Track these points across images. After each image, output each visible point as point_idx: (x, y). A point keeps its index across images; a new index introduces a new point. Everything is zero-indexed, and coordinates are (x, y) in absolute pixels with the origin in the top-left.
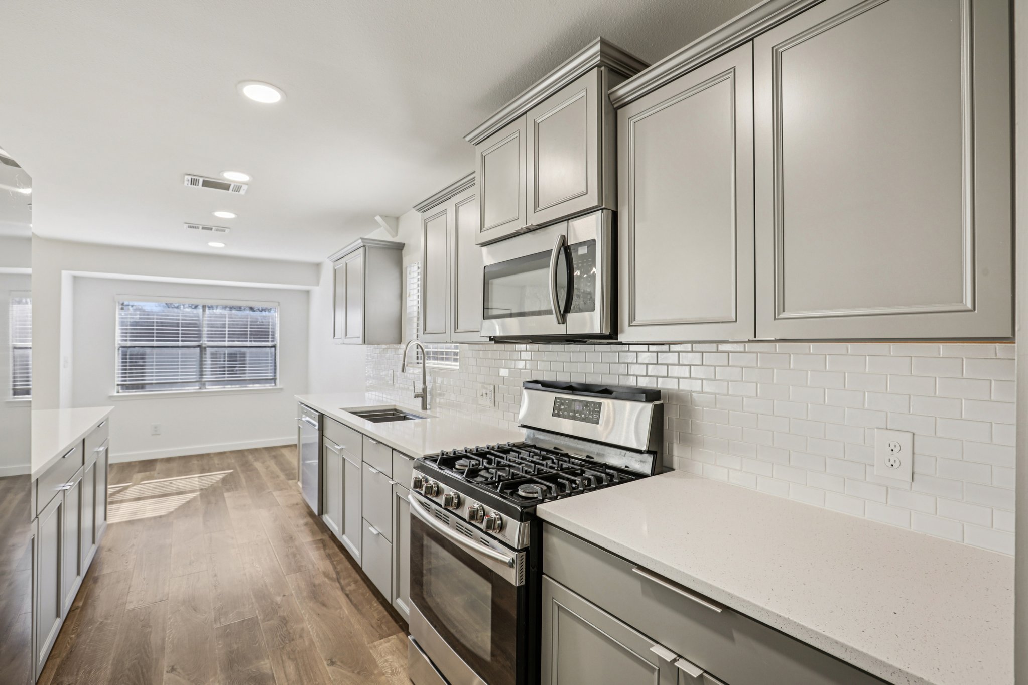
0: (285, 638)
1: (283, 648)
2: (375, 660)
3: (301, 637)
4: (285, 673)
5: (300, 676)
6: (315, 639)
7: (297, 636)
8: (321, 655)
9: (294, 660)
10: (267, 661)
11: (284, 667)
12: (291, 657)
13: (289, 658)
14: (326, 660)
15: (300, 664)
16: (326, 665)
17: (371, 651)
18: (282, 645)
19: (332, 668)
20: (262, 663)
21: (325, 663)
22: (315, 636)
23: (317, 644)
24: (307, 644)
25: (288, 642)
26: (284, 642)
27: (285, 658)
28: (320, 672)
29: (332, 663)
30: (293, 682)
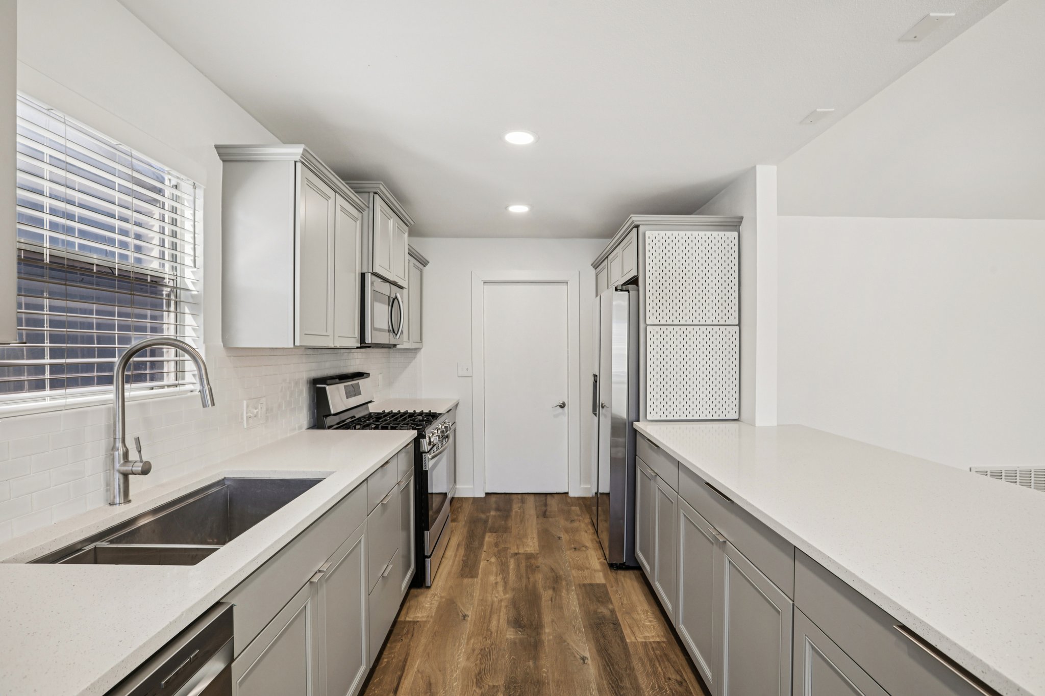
0: (487, 656)
1: (492, 644)
2: (437, 608)
3: (474, 650)
4: (499, 622)
5: (490, 617)
6: (464, 642)
7: (476, 652)
8: (468, 627)
9: (488, 630)
10: (508, 637)
11: (498, 627)
12: (490, 633)
13: (491, 633)
14: (468, 621)
15: (486, 624)
16: (470, 616)
17: (433, 615)
18: (492, 648)
19: (467, 613)
20: (512, 637)
21: (469, 619)
22: (462, 646)
23: (465, 636)
24: (472, 641)
25: (486, 649)
26: (490, 650)
27: (494, 635)
28: (476, 614)
29: (465, 616)
30: (496, 613)
